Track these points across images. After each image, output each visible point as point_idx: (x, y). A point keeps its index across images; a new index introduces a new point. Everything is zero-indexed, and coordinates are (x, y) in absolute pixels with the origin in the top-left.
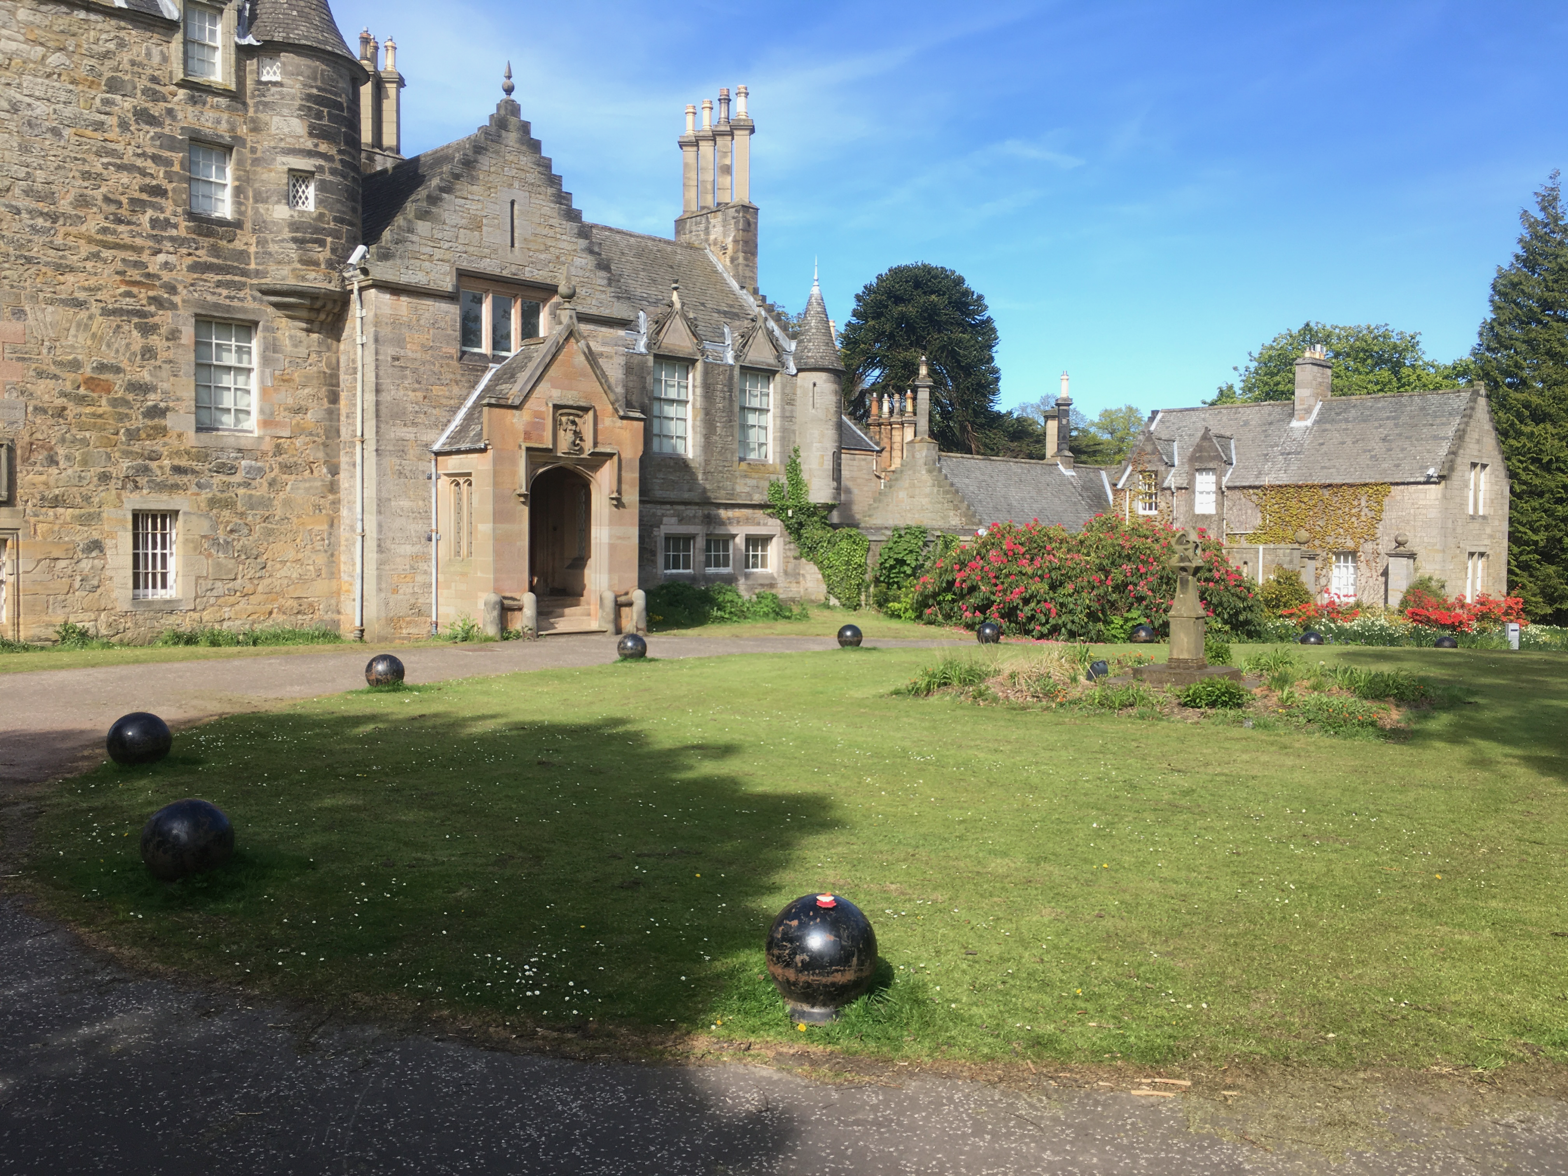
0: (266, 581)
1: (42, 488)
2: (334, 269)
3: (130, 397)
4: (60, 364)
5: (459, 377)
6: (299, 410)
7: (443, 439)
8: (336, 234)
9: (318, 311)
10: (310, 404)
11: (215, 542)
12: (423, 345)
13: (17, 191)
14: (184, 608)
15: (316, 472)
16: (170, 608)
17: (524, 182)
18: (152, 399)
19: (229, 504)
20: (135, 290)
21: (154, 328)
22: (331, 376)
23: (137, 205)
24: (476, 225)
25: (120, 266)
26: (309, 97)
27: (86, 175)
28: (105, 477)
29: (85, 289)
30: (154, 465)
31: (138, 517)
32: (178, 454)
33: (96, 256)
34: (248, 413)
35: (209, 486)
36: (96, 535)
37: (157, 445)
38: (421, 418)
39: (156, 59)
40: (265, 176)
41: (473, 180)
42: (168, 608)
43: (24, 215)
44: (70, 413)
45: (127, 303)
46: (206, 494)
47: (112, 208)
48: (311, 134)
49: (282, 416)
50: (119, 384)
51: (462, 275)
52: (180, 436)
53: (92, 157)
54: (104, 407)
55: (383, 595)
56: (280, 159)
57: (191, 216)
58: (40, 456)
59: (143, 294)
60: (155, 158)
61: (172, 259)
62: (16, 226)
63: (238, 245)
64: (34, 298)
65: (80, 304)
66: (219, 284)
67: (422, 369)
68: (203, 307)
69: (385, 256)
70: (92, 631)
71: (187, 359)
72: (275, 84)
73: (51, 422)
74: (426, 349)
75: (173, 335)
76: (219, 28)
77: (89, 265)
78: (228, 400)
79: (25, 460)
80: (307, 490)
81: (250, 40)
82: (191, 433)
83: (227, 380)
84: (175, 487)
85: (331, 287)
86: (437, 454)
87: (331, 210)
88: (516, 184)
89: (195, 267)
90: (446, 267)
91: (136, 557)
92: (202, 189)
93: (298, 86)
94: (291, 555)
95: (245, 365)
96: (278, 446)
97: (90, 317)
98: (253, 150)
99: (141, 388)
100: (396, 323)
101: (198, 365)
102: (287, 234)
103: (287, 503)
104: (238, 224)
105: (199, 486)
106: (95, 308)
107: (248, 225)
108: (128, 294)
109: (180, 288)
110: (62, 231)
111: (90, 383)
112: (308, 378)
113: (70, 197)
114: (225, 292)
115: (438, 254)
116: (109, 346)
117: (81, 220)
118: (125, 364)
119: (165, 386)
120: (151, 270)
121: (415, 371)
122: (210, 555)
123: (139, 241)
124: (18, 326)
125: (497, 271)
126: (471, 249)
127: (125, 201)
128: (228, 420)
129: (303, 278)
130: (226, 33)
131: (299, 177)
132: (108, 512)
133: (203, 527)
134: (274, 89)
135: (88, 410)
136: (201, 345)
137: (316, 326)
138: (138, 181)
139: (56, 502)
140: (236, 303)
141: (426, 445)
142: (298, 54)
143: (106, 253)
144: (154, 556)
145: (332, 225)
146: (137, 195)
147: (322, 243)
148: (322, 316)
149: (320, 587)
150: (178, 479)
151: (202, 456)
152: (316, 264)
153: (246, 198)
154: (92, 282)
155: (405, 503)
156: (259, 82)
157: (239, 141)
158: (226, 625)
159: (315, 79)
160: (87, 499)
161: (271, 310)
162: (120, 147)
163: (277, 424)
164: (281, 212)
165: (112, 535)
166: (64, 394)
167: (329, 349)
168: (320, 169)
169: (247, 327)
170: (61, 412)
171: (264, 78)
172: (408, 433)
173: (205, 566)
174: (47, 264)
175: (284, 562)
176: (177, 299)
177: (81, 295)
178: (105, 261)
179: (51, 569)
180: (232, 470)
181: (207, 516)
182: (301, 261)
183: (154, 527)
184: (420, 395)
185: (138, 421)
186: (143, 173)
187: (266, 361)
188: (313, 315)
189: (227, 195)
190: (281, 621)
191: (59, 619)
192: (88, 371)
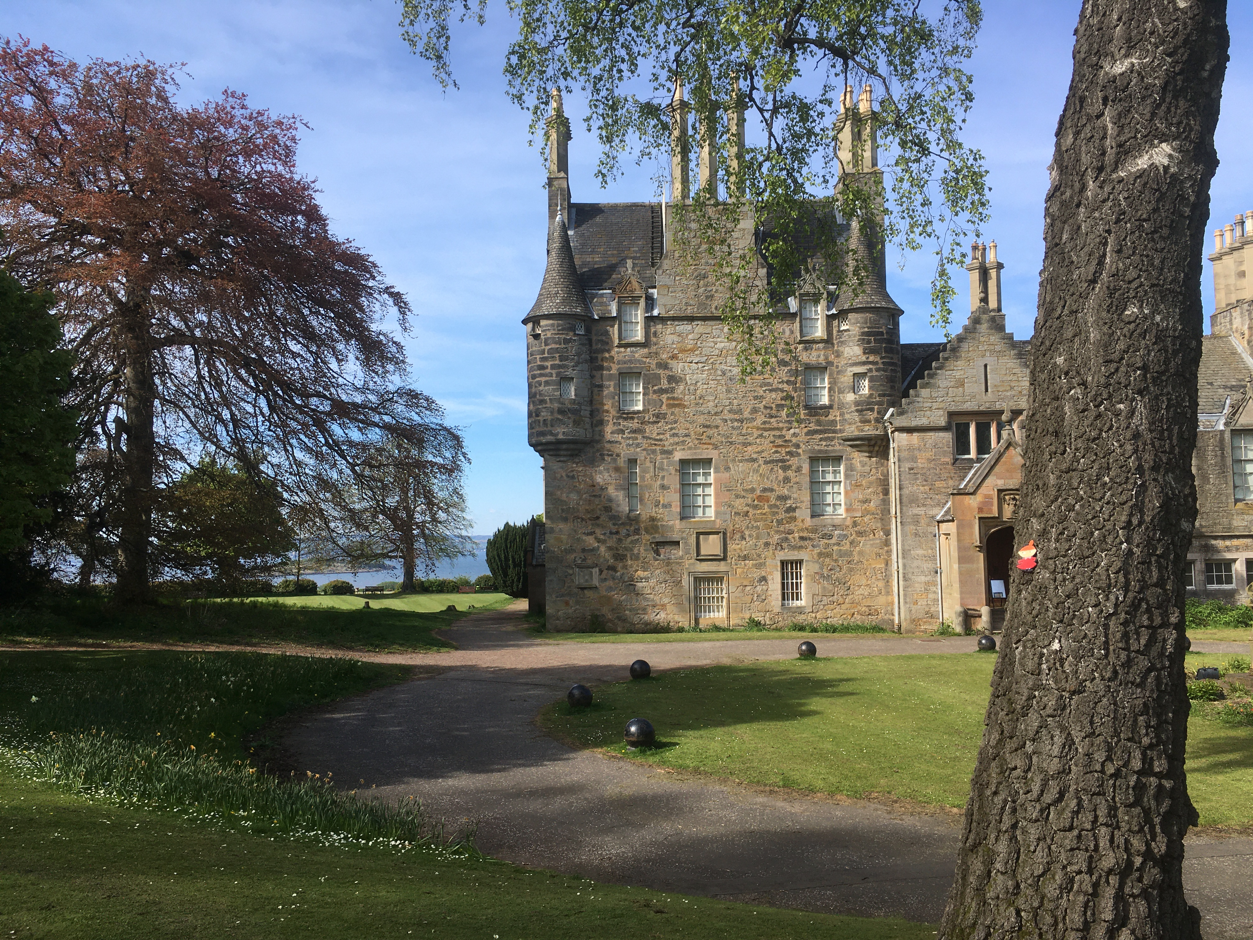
0: (850, 597)
1: (739, 551)
2: (879, 422)
3: (778, 503)
4: (745, 490)
5: (952, 475)
6: (866, 501)
7: (942, 513)
8: (880, 403)
9: (874, 446)
10: (872, 497)
11: (822, 576)
12: (928, 459)
13: (726, 412)
14: (807, 611)
15: (877, 536)
16: (800, 610)
17: (992, 352)
18: (789, 503)
19: (829, 555)
20: (779, 449)
21: (789, 467)
22: (884, 480)
23: (780, 407)
24: (961, 384)
25: (772, 439)
26: (863, 334)
27: (756, 398)
28: (767, 544)
29: (756, 453)
30: (790, 537)
31: (784, 563)
32: (802, 530)
33: (761, 436)
34: (840, 505)
35: (819, 546)
36: (763, 574)
37: (792, 526)
38: (929, 502)
39: (788, 332)
40: (842, 380)
41: (957, 358)
42: (799, 610)
43: (729, 422)
44: (750, 514)
45: (777, 456)
46: (817, 551)
47: (768, 411)
48: (864, 353)
49: (857, 505)
50: (772, 496)
51: (951, 415)
52: (803, 521)
53: (759, 388)
54: (766, 509)
55: (908, 606)
56: (849, 369)
57: (806, 407)
58: (738, 536)
59: (783, 451)
60: (788, 382)
61: (797, 431)
62: (725, 428)
63: (831, 417)
64: (734, 460)
65: (754, 460)
66: (821, 439)
67: (928, 473)
68: (813, 453)
69: (901, 414)
70: (763, 622)
71: (806, 480)
72: (845, 331)
73: (742, 519)
74: (930, 461)
75: (799, 469)
76: (819, 308)
77: (758, 441)
78: (829, 499)
79: (731, 538)
80: (872, 545)
81: (834, 311)
82: (808, 519)
83: (829, 489)
84: (801, 547)
85: (878, 433)
86: (939, 522)
87: (877, 391)
88: (988, 354)
89: (808, 433)
90: (941, 412)
91: (783, 584)
92: (813, 392)
93: (857, 329)
94: (864, 582)
95: (838, 479)
96: (855, 522)
97: (759, 466)
98: (837, 367)
99: (784, 498)
100: (911, 449)
101: (812, 483)
102: (853, 408)
103: (861, 553)
104: (831, 407)
105: (813, 546)
106: (761, 461)
107: (836, 406)
108: (776, 452)
109: (801, 445)
110: (745, 426)
111: (759, 498)
112: (871, 483)
113: (749, 410)
114: (824, 443)
115: (935, 405)
116: (768, 479)
117: (754, 419)
118: (775, 487)
119: (795, 496)
120: (787, 438)
121: (922, 475)
122: (820, 583)
123: (781, 425)
124: (727, 475)
125: (976, 408)
126: (957, 399)
127: (774, 406)
128: (829, 509)
129: (862, 431)
130: (822, 310)
131: (858, 376)
132: (769, 562)
133: (816, 568)
134: (845, 334)
135: (759, 512)
136: (813, 472)
137: (874, 454)
138: (781, 395)
139: (745, 558)
140: (830, 448)
141: (933, 517)
142: (857, 313)
143: (766, 434)
144: (792, 583)
145: (878, 399)
146: (779, 402)
147: (872, 410)
148: (876, 448)
149: (882, 600)
150: (802, 543)
151: (814, 530)
152: (869, 421)
153: (834, 392)
154: (759, 449)
155: (920, 552)
156: (839, 331)
157: (830, 363)
158: (829, 620)
159: (866, 323)
160: (759, 556)
161: (849, 449)
162: (771, 381)
163: (854, 510)
164: (850, 397)
165: (771, 573)
166: (747, 505)
167: (882, 465)
168: (870, 370)
169: (838, 459)
170: (746, 514)
171: (842, 329)
172: (920, 511)
173: (817, 589)
174: (739, 443)
175: (860, 586)
176: (800, 451)
177: (755, 456)
178: (765, 437)
179: (743, 591)
180: (830, 537)
181: (817, 562)
182: (861, 422)
183: (792, 569)
184: (927, 488)
185: (782, 515)
186: (782, 390)
187: (847, 476)
188: (872, 449)
189: (826, 392)
190: (858, 619)
191: (747, 616)
192: (758, 493)
